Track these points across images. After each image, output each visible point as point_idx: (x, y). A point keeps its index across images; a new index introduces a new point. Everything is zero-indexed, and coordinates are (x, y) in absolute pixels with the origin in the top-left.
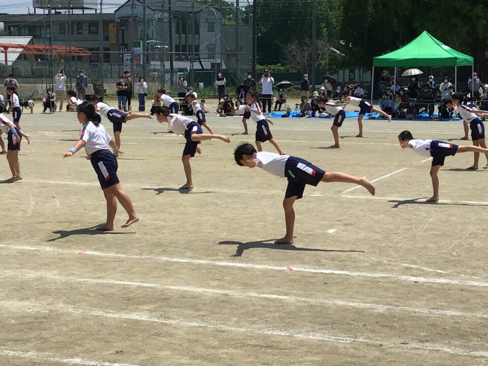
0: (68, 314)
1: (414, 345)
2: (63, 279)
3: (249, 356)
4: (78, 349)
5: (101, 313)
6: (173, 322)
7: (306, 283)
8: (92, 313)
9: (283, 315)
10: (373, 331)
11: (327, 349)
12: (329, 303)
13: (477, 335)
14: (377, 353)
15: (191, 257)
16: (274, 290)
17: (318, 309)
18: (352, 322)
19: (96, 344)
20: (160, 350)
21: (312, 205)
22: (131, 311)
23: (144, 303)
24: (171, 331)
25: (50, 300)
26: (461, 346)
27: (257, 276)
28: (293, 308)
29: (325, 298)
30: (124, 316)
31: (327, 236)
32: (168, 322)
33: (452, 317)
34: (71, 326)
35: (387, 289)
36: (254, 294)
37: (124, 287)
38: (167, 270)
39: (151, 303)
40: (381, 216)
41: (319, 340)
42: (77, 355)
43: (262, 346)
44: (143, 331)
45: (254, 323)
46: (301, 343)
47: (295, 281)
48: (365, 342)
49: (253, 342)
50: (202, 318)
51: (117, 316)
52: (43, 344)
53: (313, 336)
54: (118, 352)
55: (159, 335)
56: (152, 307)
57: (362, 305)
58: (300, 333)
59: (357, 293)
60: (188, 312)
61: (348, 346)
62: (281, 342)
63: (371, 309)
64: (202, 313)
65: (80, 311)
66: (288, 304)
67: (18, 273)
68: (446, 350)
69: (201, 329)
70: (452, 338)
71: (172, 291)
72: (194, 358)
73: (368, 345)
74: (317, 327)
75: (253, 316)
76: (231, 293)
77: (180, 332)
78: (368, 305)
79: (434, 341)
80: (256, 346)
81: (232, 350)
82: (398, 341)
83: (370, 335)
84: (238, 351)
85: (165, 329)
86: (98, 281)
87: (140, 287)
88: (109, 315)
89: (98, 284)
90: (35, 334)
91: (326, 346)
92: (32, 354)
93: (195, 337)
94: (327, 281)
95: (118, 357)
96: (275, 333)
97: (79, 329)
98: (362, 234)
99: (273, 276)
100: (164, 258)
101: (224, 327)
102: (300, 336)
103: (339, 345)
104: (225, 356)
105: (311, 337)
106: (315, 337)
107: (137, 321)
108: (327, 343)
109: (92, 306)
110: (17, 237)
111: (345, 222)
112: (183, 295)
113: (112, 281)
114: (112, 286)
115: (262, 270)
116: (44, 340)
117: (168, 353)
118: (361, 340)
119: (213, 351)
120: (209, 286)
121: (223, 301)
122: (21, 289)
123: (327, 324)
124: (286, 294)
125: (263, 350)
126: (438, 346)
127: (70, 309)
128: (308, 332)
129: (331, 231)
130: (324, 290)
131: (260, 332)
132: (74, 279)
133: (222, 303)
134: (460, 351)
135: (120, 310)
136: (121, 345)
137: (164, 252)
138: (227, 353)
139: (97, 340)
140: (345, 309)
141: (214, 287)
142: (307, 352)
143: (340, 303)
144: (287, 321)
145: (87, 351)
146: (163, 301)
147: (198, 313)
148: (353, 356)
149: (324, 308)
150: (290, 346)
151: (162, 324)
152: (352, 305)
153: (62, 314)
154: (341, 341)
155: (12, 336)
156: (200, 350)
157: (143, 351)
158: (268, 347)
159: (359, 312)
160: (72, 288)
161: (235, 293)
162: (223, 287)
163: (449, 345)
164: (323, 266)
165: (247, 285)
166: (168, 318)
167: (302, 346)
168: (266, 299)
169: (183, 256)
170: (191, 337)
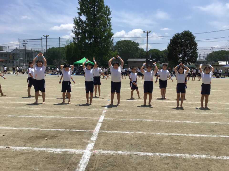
0: (6, 108)
1: (87, 109)
2: (4, 102)
4: (10, 114)
5: (14, 108)
8: (12, 108)
10: (78, 108)
13: (99, 107)
14: (79, 111)
19: (14, 113)
20: (30, 113)
22: (23, 107)
24: (32, 110)
26: (96, 109)
30: (20, 108)
33: (94, 105)
34: (7, 110)
35: (80, 101)
37: (19, 103)
40: (77, 90)
42: (9, 115)
44: (25, 110)
45: (52, 108)
46: (63, 110)
49: (52, 111)
51: (19, 108)
56: (27, 106)
61: (73, 110)
65: (9, 108)
68: (94, 110)
69: (40, 109)
70: (94, 108)
72: (38, 114)
73: (77, 110)
74: (66, 108)
75: (51, 106)
77: (34, 110)
79: (91, 108)
80: (53, 111)
82: (84, 109)
84: (48, 112)
85: (31, 110)
87: (23, 103)
88: (16, 108)
89: (13, 103)
95: (20, 115)
96: (57, 109)
97: (9, 111)
101: (45, 109)
103: (71, 110)
107: (24, 109)
108: (69, 110)
114: (16, 103)
117: (32, 113)
118: (76, 109)
119: (43, 113)
126: (92, 109)
132: (6, 102)
134: (96, 110)
135: (19, 107)
136: (20, 113)
142: (64, 112)
145: (12, 114)
148: (74, 112)
150: (60, 111)
156: (40, 113)
157: (26, 114)
158: (55, 111)
160: (6, 104)
163: (94, 109)
165: (49, 102)
166: (31, 108)
170: (37, 111)
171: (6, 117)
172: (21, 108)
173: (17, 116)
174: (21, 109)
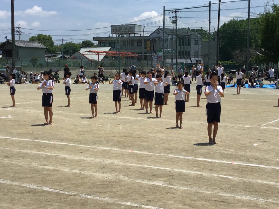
0: (125, 181)
2: (123, 164)
3: (213, 206)
4: (129, 198)
5: (140, 181)
6: (175, 187)
7: (241, 170)
8: (136, 181)
9: (229, 186)
10: (277, 197)
11: (252, 204)
12: (254, 181)
15: (184, 155)
16: (226, 173)
17: (248, 184)
18: (265, 192)
19: (138, 196)
20: (168, 201)
21: (245, 131)
22: (155, 181)
23: (161, 177)
24: (174, 191)
25: (116, 174)
27: (217, 166)
28: (235, 183)
29: (251, 179)
30: (151, 183)
31: (253, 148)
32: (172, 187)
34: (126, 187)
36: (215, 175)
37: (152, 169)
38: (173, 161)
39: (165, 177)
41: (248, 200)
42: (129, 201)
43: (219, 201)
44: (160, 191)
45: (215, 189)
46: (239, 201)
47: (236, 169)
48: (272, 202)
49: (215, 199)
50: (189, 185)
51: (148, 183)
52: (113, 195)
53: (245, 197)
54: (148, 201)
55: (168, 193)
56: (165, 179)
57: (271, 183)
58: (238, 195)
59: (268, 177)
60: (182, 182)
61: (263, 204)
62: (229, 200)
63: (276, 185)
64: (189, 183)
65: (130, 180)
66: (232, 181)
67: (102, 160)
69: (189, 191)
71: (175, 172)
72: (185, 205)
74: (247, 193)
75: (215, 186)
76: (204, 174)
77: (178, 192)
78: (274, 183)
80: (216, 201)
81: (204, 203)
83: (275, 198)
84: (206, 203)
85: (171, 190)
86: (139, 165)
87: (159, 169)
88: (144, 182)
89: (139, 167)
90: (109, 190)
91: (252, 203)
92: (107, 199)
93: (186, 195)
94: (253, 170)
95: (148, 203)
96: (226, 195)
97: (130, 188)
98: (272, 147)
99: (225, 166)
100: (171, 156)
101: (200, 191)
102: (238, 197)
103: (259, 203)
104: (200, 205)
105: (244, 198)
106: (247, 198)
107: (158, 186)
108: (252, 201)
109: (136, 177)
110: (101, 143)
111: (263, 140)
112: (180, 174)
113: (145, 166)
114: (146, 168)
115: (219, 163)
116: (113, 193)
117: (172, 202)
119: (194, 202)
120: (193, 170)
121: (200, 178)
122: (103, 168)
123: (253, 192)
124: (231, 176)
125: (219, 203)
127: (126, 178)
128: (243, 195)
129: (255, 145)
130: (251, 174)
131: (218, 194)
132: (127, 164)
133: (199, 179)
135: (150, 180)
136: (150, 197)
137: (171, 153)
138: (201, 204)
139: (138, 194)
140: (262, 185)
141: (195, 171)
142: (242, 205)
143: (260, 181)
144: (232, 189)
145: (133, 199)
146: (170, 177)
147: (187, 183)
149: (251, 184)
150: (233, 202)
151: (169, 187)
152: (266, 183)
153: (122, 181)
154: (260, 201)
155: (99, 190)
156: (188, 201)
157: (160, 201)
158: (222, 202)
159: (269, 186)
160: (127, 168)
161: (206, 174)
162: (200, 171)
164: (251, 162)
165: (211, 170)
166: (172, 185)
167: (239, 202)
168: (221, 177)
169: (180, 155)
170: (184, 195)
171: (123, 205)
172: (153, 183)
173: (143, 206)
174: (152, 185)
